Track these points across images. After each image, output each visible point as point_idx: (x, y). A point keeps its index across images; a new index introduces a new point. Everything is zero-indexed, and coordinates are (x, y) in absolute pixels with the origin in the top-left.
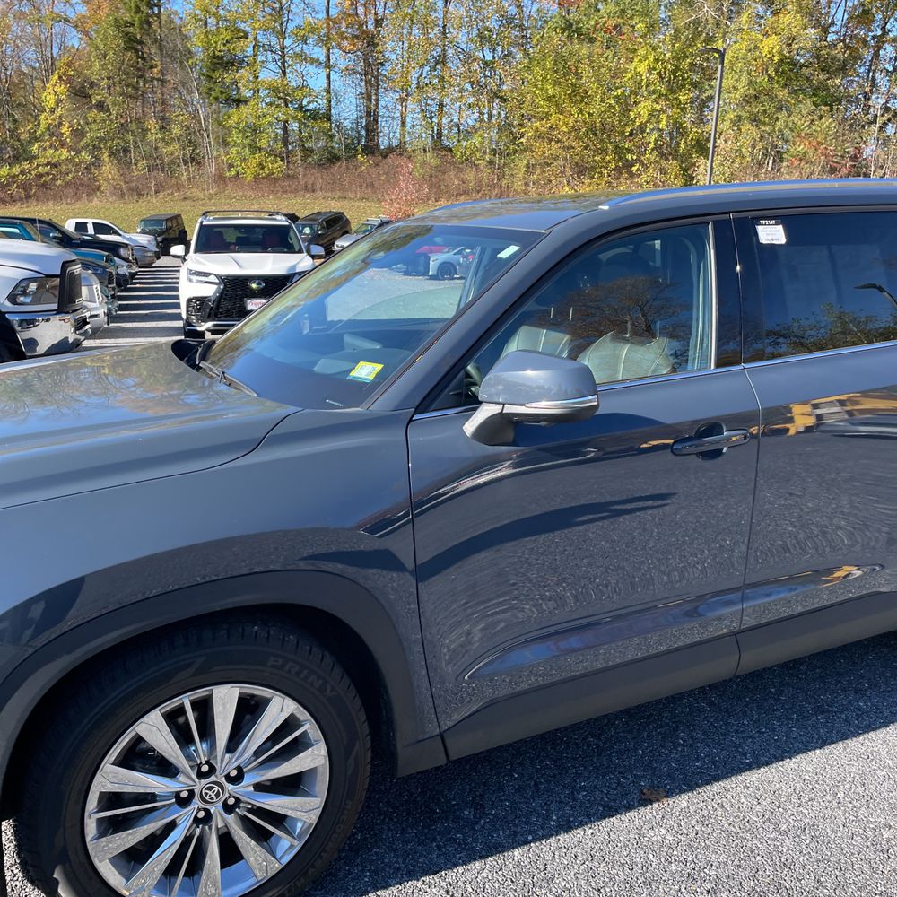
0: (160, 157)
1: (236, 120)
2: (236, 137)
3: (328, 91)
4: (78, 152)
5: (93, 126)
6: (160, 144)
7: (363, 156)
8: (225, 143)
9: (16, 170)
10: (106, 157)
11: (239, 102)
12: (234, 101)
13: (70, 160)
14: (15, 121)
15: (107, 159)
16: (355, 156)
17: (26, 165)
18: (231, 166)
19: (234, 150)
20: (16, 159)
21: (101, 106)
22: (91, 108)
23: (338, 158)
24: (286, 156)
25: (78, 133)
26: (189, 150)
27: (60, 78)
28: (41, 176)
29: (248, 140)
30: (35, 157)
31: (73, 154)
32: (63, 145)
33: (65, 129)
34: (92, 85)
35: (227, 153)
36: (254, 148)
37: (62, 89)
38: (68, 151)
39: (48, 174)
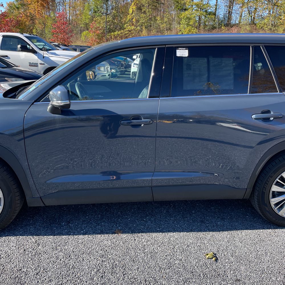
0: (160, 28)
1: (183, 16)
2: (183, 21)
3: (216, 5)
4: (137, 27)
5: (142, 19)
6: (160, 24)
7: (224, 27)
8: (179, 24)
9: (119, 33)
10: (144, 28)
11: (185, 10)
12: (184, 9)
13: (134, 29)
14: (121, 18)
15: (144, 29)
16: (221, 27)
17: (122, 31)
18: (180, 31)
19: (182, 26)
20: (120, 29)
21: (145, 12)
22: (142, 13)
23: (215, 28)
24: (198, 27)
25: (137, 21)
26: (168, 26)
27: (134, 4)
28: (126, 34)
29: (187, 22)
30: (125, 28)
31: (135, 27)
32: (133, 25)
33: (134, 20)
34: (143, 6)
35: (180, 27)
36: (188, 25)
37: (134, 7)
38: (134, 27)
39: (128, 34)
